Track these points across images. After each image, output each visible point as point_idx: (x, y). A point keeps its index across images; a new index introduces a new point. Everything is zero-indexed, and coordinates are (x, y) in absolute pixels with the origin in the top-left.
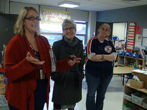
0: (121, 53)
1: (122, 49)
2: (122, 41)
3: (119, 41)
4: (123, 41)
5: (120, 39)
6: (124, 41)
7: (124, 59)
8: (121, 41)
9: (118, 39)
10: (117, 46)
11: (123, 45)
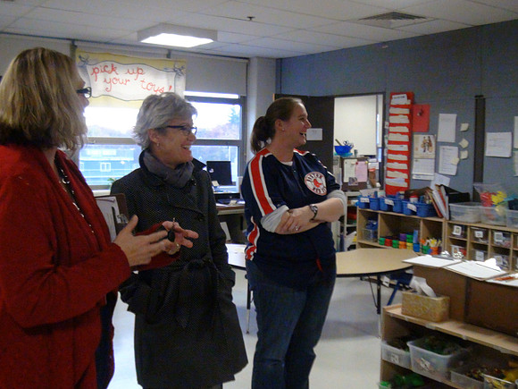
0: (367, 200)
1: (369, 186)
2: (366, 160)
3: (360, 159)
4: (371, 160)
5: (360, 153)
6: (375, 160)
7: (376, 220)
8: (366, 158)
9: (356, 152)
10: (353, 176)
11: (373, 173)
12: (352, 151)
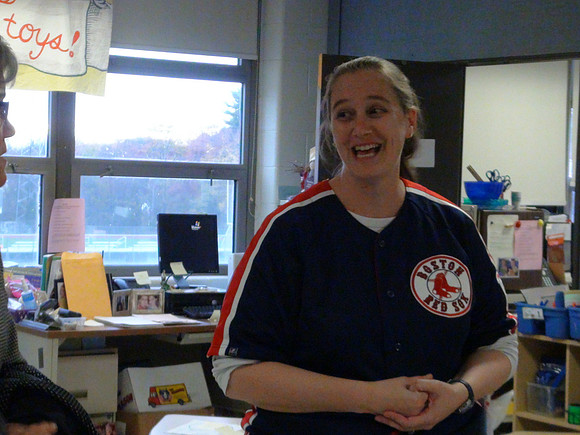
0: (538, 314)
1: (547, 280)
2: (541, 217)
3: (526, 216)
4: (552, 218)
5: (525, 202)
6: (562, 217)
8: (538, 213)
9: (515, 197)
10: (508, 255)
11: (558, 249)
12: (507, 196)
